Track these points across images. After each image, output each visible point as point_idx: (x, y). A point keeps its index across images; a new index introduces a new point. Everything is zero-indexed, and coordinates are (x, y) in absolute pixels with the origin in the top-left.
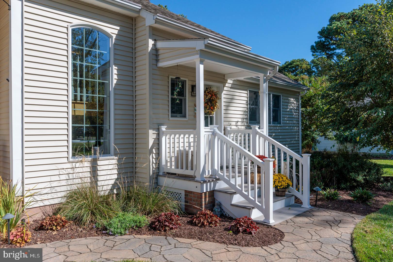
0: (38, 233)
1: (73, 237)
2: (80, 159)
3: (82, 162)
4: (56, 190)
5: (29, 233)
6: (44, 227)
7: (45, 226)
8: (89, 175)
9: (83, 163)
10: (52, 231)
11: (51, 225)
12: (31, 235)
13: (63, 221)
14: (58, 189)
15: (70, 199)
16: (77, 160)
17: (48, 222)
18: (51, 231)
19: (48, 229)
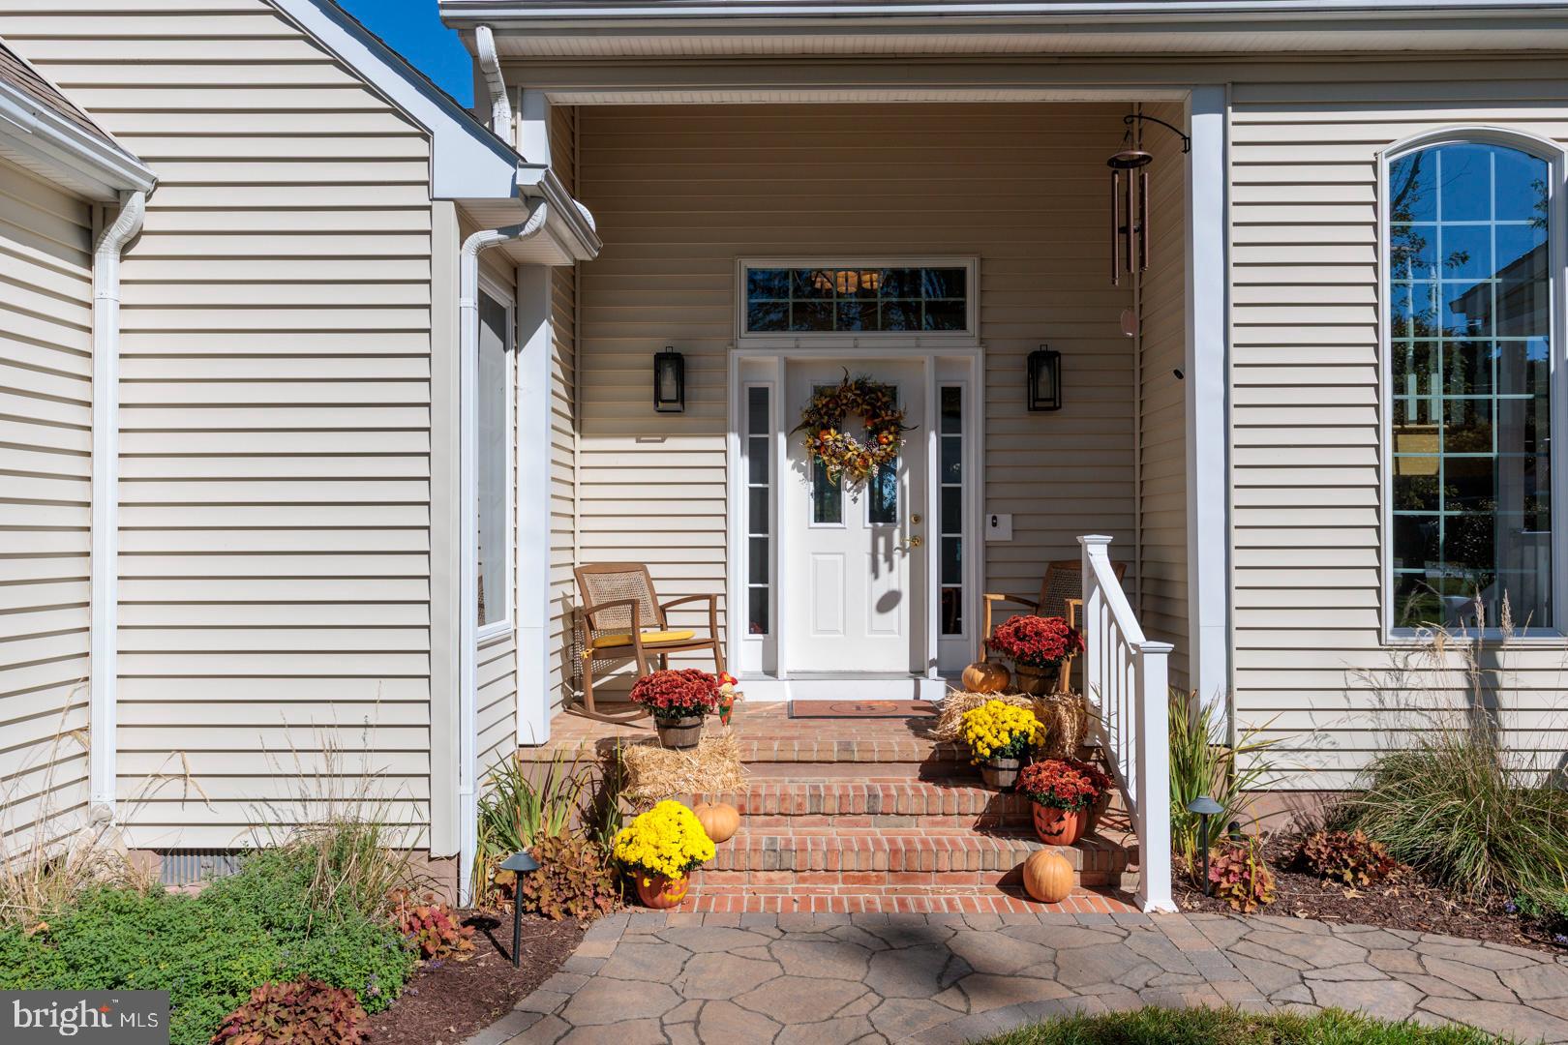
0: (1291, 882)
1: (1424, 926)
2: (1427, 640)
3: (1435, 650)
4: (1334, 743)
5: (1264, 870)
6: (1310, 864)
7: (1315, 862)
8: (1460, 701)
9: (1438, 653)
10: (1340, 885)
11: (1336, 862)
12: (1271, 880)
13: (1376, 857)
14: (1343, 740)
15: (1398, 784)
16: (1411, 640)
17: (1323, 849)
18: (1335, 885)
19: (1324, 876)
